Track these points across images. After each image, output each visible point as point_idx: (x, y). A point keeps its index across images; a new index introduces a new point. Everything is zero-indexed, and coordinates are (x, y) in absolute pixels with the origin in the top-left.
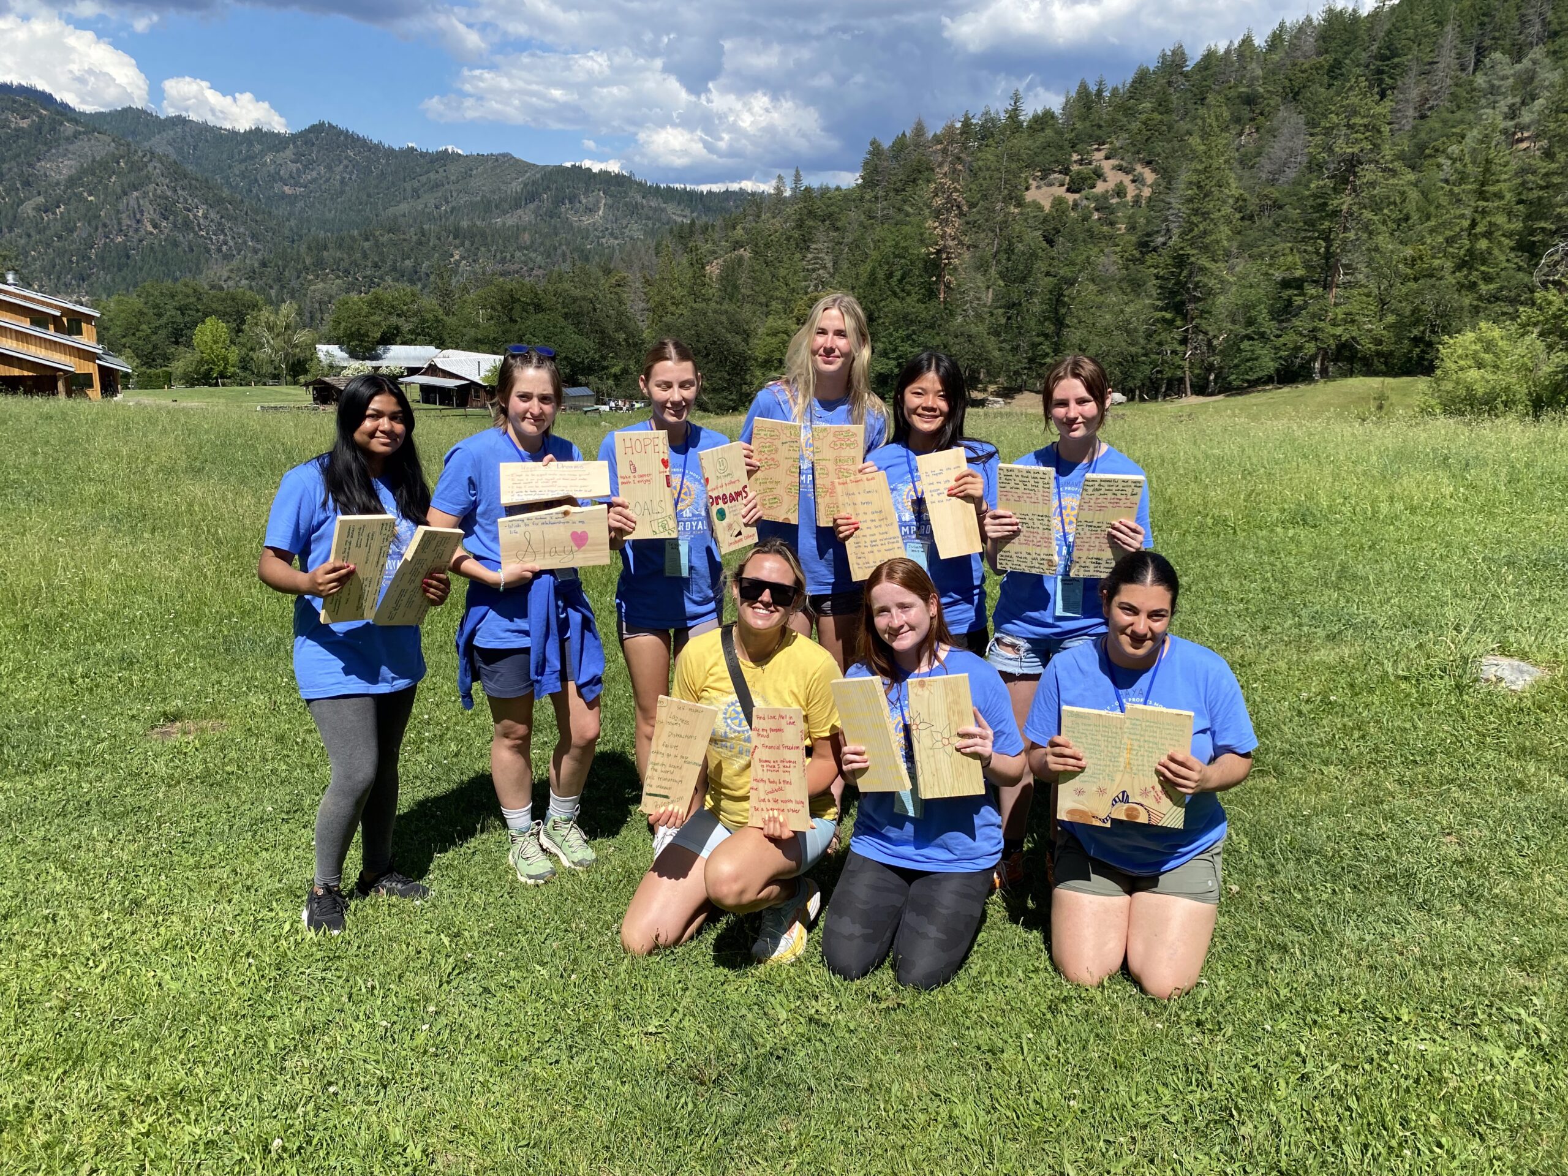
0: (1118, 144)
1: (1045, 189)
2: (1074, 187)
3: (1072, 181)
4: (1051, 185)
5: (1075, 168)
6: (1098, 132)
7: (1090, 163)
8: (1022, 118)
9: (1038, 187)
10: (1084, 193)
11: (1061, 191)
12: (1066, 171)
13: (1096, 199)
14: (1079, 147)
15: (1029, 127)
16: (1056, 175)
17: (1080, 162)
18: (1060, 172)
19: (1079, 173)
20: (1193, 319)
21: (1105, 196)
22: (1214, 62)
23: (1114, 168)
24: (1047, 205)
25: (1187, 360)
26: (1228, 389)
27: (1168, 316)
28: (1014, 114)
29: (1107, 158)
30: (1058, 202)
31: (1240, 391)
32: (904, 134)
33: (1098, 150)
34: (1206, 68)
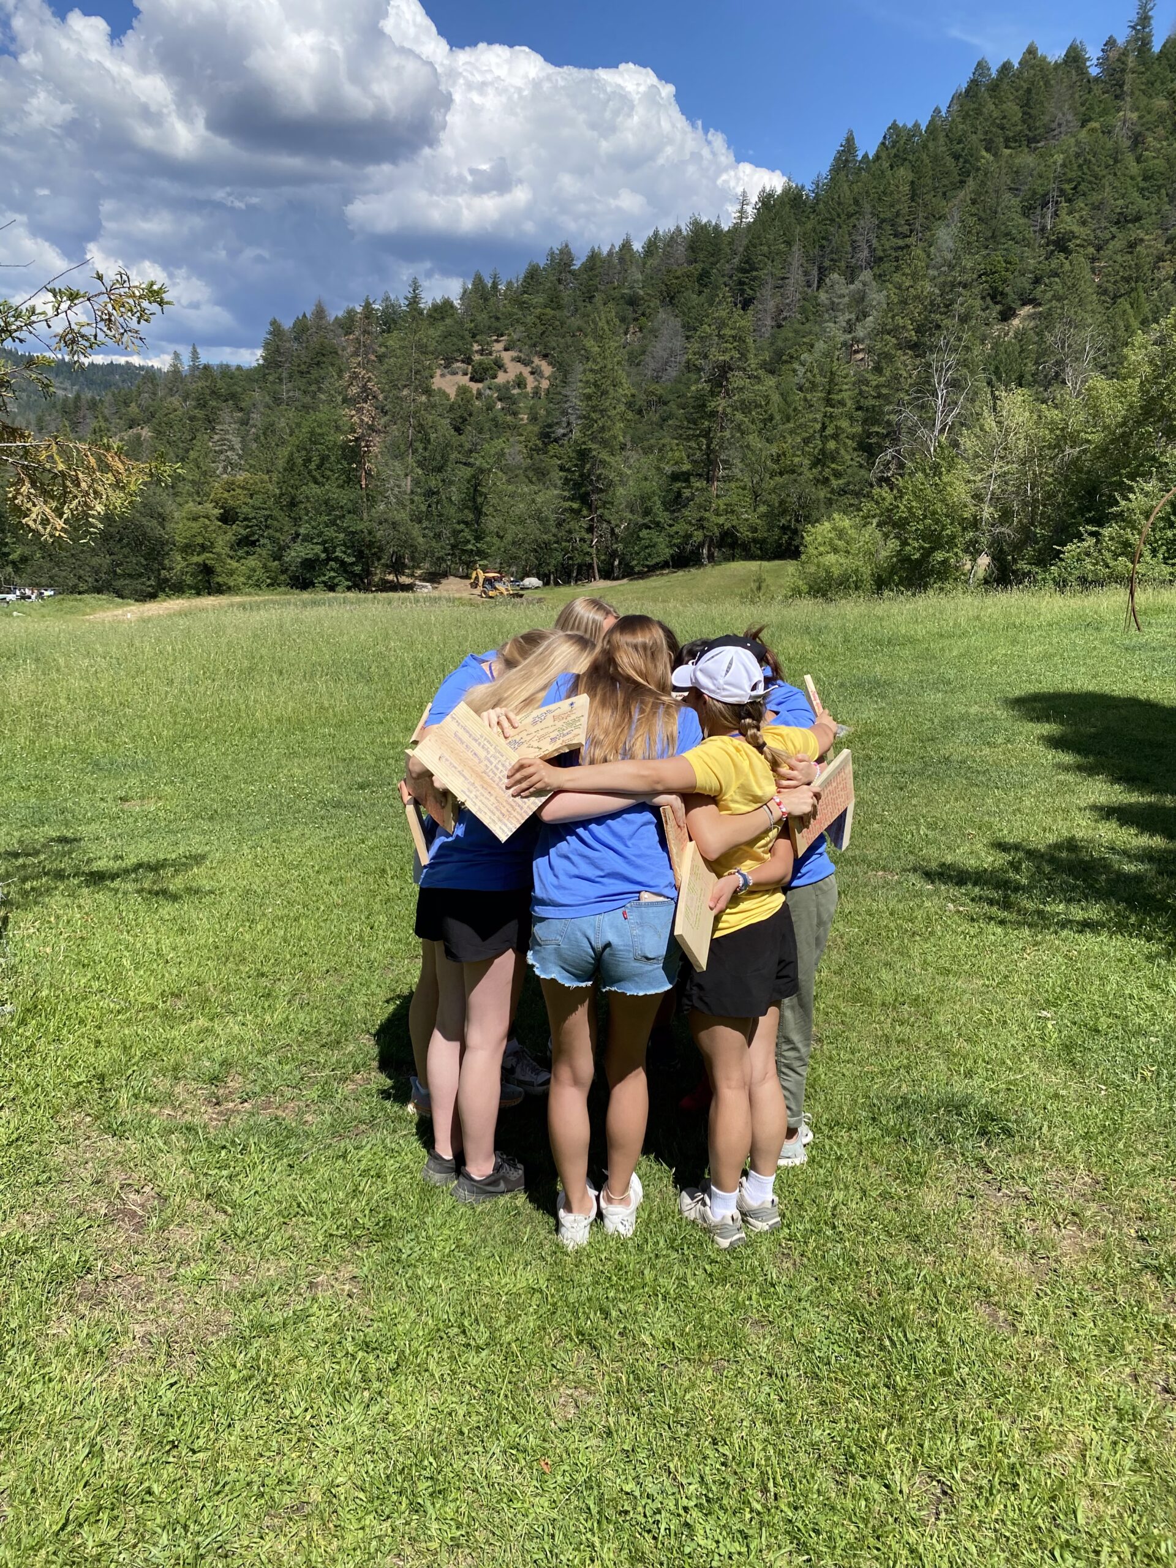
0: (515, 337)
1: (449, 377)
2: (477, 377)
3: (474, 371)
4: (454, 373)
5: (477, 357)
6: (497, 324)
7: (490, 354)
8: (422, 306)
9: (443, 375)
10: (487, 382)
11: (465, 380)
12: (468, 360)
13: (498, 389)
14: (478, 338)
15: (430, 316)
16: (459, 364)
17: (481, 352)
18: (463, 362)
19: (480, 364)
20: (597, 508)
21: (506, 387)
22: (598, 264)
23: (513, 359)
24: (452, 393)
25: (593, 548)
26: (629, 573)
27: (575, 506)
28: (414, 301)
29: (506, 349)
30: (462, 391)
31: (642, 575)
32: (304, 316)
33: (497, 341)
34: (592, 269)
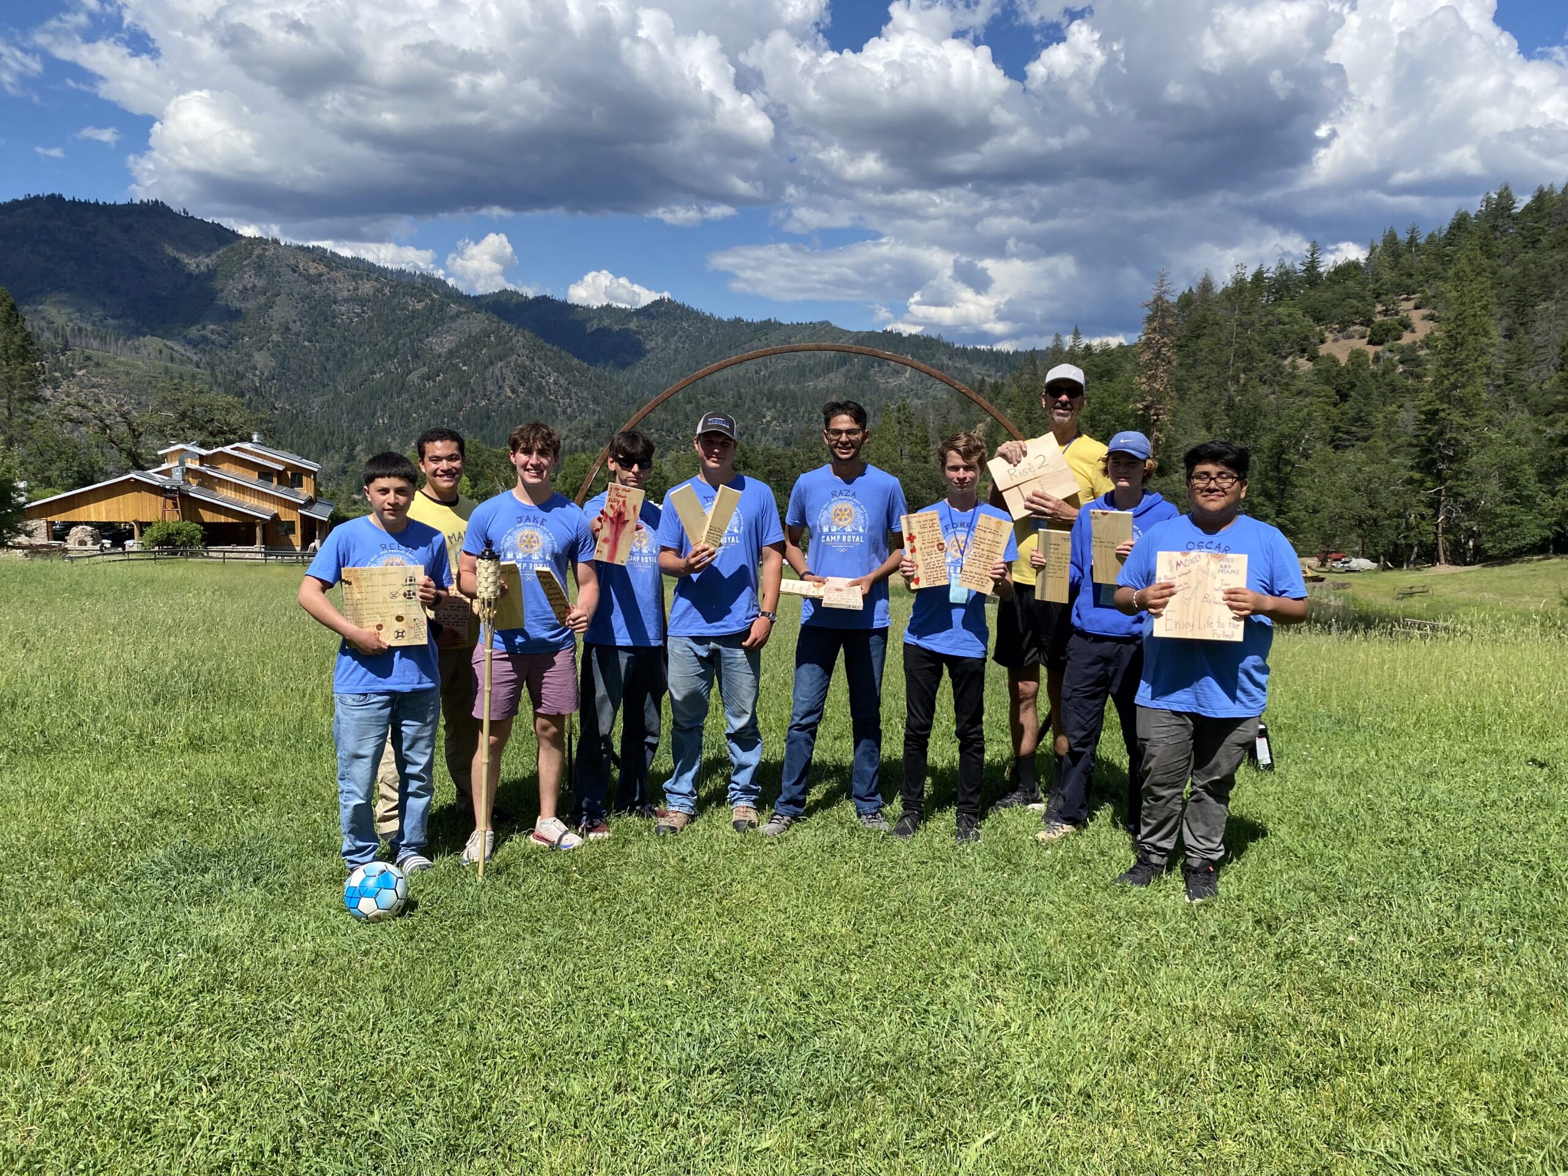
0: (1429, 293)
1: (1342, 342)
2: (1376, 339)
3: (1374, 333)
4: (1350, 337)
5: (1379, 319)
6: (1409, 281)
7: (1397, 313)
8: (1321, 270)
9: (1336, 340)
10: (1387, 345)
11: (1361, 344)
12: (1368, 322)
13: (1402, 351)
14: (1383, 297)
15: (1329, 279)
16: (1356, 327)
17: (1385, 313)
18: (1362, 324)
19: (1381, 325)
20: (1446, 480)
21: (1412, 348)
22: (1548, 204)
23: (1424, 318)
24: (1343, 359)
28: (1312, 266)
29: (1417, 308)
30: (1357, 356)
32: (1190, 290)
33: (1407, 300)
34: (1538, 210)
